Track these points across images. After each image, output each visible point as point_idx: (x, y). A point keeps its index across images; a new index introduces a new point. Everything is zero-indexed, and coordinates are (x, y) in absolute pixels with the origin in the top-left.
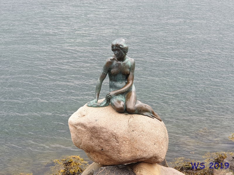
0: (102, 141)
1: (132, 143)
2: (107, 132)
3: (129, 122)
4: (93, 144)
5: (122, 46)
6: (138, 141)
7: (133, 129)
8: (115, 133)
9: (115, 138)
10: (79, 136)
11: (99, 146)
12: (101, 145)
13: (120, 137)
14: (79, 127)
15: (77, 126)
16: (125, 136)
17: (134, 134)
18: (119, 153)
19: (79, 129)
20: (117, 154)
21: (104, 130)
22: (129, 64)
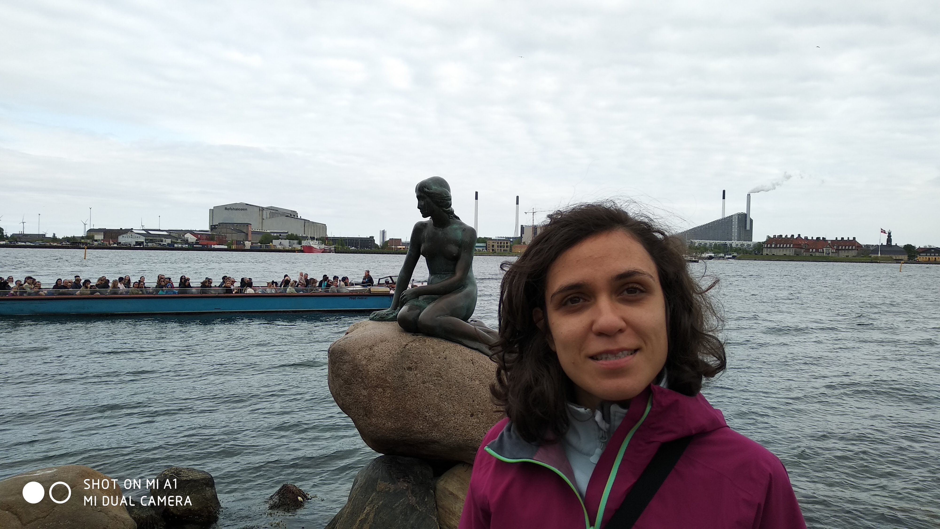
1: (400, 397)
2: (350, 361)
3: (407, 348)
5: (428, 189)
6: (418, 395)
7: (411, 365)
9: (362, 378)
16: (384, 376)
22: (459, 235)
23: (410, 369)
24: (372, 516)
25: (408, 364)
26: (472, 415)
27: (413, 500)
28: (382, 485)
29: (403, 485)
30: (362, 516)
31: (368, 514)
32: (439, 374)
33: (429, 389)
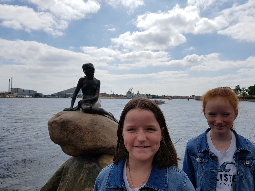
0: (69, 132)
1: (94, 134)
2: (73, 124)
3: (93, 118)
4: (62, 136)
6: (99, 133)
7: (95, 123)
8: (80, 125)
9: (79, 129)
10: (54, 132)
11: (67, 137)
12: (68, 136)
13: (83, 129)
14: (54, 125)
15: (52, 124)
16: (88, 128)
17: (96, 127)
18: (82, 142)
19: (53, 126)
20: (81, 143)
21: (71, 123)
22: (96, 82)
24: (85, 177)
27: (99, 168)
28: (86, 166)
29: (94, 164)
32: (103, 126)
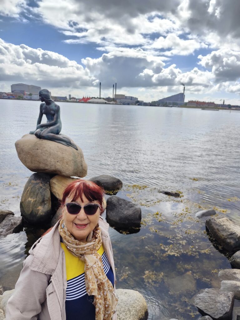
3: (37, 143)
5: (42, 93)
6: (40, 157)
17: (38, 151)
22: (54, 108)
23: (37, 149)
24: (30, 189)
25: (37, 148)
26: (58, 162)
27: (41, 185)
28: (33, 181)
29: (38, 181)
30: (28, 190)
31: (29, 189)
32: (46, 151)
33: (44, 155)
